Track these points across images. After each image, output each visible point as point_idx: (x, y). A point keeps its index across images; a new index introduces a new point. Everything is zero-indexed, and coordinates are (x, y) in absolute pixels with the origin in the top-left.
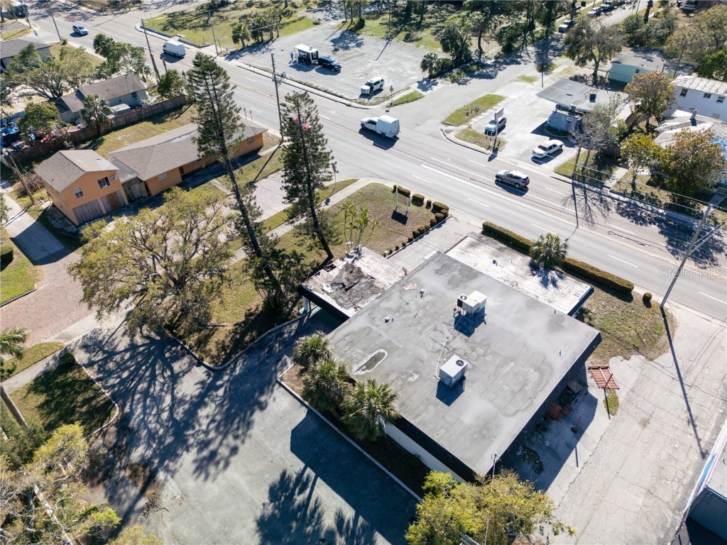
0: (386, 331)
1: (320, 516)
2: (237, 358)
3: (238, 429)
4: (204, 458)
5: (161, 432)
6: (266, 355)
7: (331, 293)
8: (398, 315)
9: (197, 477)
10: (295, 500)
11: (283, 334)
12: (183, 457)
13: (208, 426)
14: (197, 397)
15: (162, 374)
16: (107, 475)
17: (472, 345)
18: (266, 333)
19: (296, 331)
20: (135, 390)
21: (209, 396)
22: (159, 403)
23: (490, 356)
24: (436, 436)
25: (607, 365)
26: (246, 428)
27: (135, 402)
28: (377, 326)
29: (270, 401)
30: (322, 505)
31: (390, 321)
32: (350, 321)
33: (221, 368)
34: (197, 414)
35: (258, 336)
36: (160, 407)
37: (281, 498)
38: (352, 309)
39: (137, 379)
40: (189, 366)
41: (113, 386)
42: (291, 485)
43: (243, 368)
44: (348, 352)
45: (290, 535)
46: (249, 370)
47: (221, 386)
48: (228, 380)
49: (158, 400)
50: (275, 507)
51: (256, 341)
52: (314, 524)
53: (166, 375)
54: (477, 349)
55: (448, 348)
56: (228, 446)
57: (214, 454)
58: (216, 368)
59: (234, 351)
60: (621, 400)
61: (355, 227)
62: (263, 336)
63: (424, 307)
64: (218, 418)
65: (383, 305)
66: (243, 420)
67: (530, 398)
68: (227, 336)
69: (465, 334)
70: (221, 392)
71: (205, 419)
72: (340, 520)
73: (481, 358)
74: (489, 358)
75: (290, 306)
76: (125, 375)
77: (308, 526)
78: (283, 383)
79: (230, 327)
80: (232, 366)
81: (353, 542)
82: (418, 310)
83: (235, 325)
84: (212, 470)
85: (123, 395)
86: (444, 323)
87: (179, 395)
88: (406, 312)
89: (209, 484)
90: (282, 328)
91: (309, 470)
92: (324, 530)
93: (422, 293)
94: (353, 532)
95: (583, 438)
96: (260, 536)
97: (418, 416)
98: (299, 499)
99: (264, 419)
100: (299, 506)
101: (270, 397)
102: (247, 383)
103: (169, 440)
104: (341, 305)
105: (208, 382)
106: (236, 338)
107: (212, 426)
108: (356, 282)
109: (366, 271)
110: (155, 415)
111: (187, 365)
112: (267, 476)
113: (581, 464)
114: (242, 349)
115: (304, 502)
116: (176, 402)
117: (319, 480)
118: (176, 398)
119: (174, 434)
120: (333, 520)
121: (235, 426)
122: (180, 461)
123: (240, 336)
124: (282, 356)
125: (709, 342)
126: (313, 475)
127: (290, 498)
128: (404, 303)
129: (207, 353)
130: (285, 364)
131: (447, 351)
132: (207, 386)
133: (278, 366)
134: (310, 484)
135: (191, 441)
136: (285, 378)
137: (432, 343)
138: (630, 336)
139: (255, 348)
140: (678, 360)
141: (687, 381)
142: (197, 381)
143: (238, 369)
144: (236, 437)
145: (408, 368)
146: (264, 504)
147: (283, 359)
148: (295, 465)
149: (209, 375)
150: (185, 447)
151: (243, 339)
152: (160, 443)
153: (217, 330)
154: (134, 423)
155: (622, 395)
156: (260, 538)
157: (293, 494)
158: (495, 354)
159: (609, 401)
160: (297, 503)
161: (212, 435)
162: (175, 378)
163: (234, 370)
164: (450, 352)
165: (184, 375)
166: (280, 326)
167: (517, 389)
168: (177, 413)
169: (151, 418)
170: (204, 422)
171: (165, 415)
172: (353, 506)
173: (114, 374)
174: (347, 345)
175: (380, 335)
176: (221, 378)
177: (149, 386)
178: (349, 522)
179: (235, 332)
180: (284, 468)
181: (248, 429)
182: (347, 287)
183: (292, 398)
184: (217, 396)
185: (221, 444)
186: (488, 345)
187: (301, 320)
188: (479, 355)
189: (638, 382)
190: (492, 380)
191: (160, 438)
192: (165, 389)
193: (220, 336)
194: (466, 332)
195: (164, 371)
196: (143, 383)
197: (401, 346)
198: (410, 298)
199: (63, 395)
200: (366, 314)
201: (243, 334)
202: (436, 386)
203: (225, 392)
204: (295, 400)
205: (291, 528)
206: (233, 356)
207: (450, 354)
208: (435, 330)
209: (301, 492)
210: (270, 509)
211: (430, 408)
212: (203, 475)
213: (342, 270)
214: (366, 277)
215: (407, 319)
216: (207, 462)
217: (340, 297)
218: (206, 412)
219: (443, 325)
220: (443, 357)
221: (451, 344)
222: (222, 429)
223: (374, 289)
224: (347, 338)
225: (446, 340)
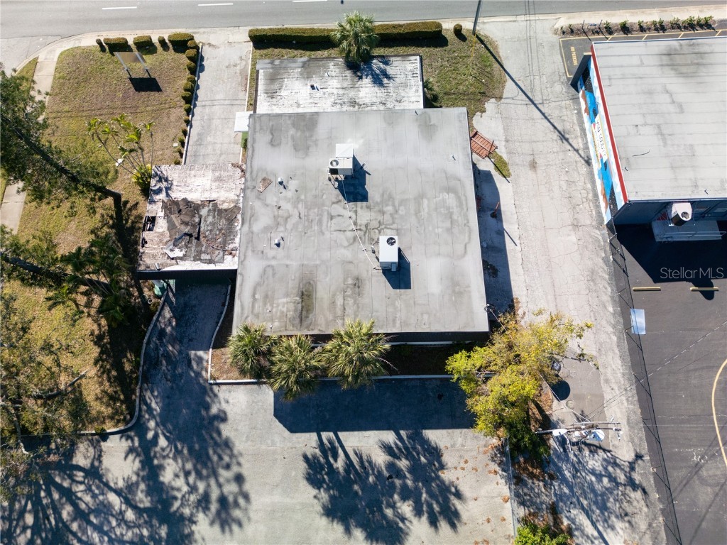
0: (288, 257)
1: (370, 462)
2: (140, 396)
3: (221, 458)
4: (218, 513)
5: (145, 532)
6: (169, 367)
7: (185, 256)
8: (281, 229)
9: (231, 531)
10: (338, 468)
11: (163, 331)
12: (196, 532)
13: (188, 484)
14: (143, 468)
15: (73, 481)
17: (377, 208)
18: (144, 345)
19: (174, 317)
20: (64, 523)
21: (155, 456)
22: (108, 510)
23: (402, 208)
24: (425, 327)
25: (475, 131)
26: (228, 452)
27: (79, 535)
28: (274, 258)
29: (224, 406)
30: (363, 452)
31: (282, 242)
32: (241, 274)
33: (134, 421)
34: (163, 483)
35: (138, 355)
36: (114, 513)
37: (324, 479)
38: (228, 258)
39: (50, 511)
40: (95, 448)
42: (322, 460)
43: (159, 400)
44: (274, 310)
45: (361, 499)
46: (168, 397)
47: (156, 436)
48: (157, 424)
49: (105, 509)
50: (327, 490)
51: (142, 363)
52: (370, 471)
53: (80, 479)
54: (385, 209)
55: (360, 230)
56: (228, 481)
57: (223, 500)
58: (129, 425)
59: (128, 392)
60: (505, 157)
61: (131, 151)
62: (143, 351)
63: (298, 200)
64: (189, 466)
65: (257, 227)
66: (216, 444)
67: (465, 225)
68: (101, 384)
69: (362, 201)
70: (163, 442)
71: (177, 479)
72: (388, 449)
73: (396, 216)
74: (402, 211)
75: (136, 294)
76: (29, 519)
77: (368, 478)
78: (218, 381)
79: (91, 371)
80: (144, 408)
81: (414, 455)
82: (296, 207)
83: (96, 363)
84: (237, 513)
85: (54, 540)
86: (334, 203)
87: (121, 484)
88: (287, 219)
89: (249, 529)
90: (155, 326)
91: (325, 435)
92: (384, 469)
93: (281, 183)
94: (406, 448)
95: (504, 217)
96: (338, 523)
97: (394, 321)
98: (340, 464)
99: (237, 430)
100: (345, 470)
101: (220, 403)
102: (181, 411)
103: (163, 532)
104: (210, 262)
105: (137, 444)
106: (115, 377)
107: (191, 479)
108: (197, 220)
109: (195, 197)
110: (119, 525)
111: (91, 450)
112: (293, 474)
113: (517, 242)
114: (137, 384)
115: (346, 463)
116: (126, 494)
117: (342, 435)
118: (121, 489)
119: (162, 522)
120: (383, 454)
121: (215, 458)
122: (197, 536)
123: (117, 371)
124: (188, 355)
125: (529, 46)
126: (331, 435)
127: (332, 471)
128: (275, 209)
129: (100, 419)
130: (200, 360)
131: (362, 233)
132: (139, 449)
133: (195, 366)
134: (337, 444)
135: (187, 511)
136: (216, 374)
137: (341, 235)
138: (471, 85)
139: (148, 370)
140: (517, 82)
141: (537, 100)
142: (123, 455)
143: (154, 405)
144: (228, 467)
145: (345, 280)
146: (315, 497)
147: (192, 356)
148: (308, 442)
149: (128, 438)
150: (187, 523)
151: (125, 372)
153: (79, 386)
155: (502, 151)
156: (340, 523)
157: (330, 466)
158: (402, 202)
159: (497, 165)
160: (341, 470)
162: (94, 473)
163: (150, 410)
164: (365, 233)
165: (100, 462)
166: (152, 326)
167: (448, 224)
168: (141, 501)
169: (118, 531)
170: (180, 482)
171: (130, 515)
172: (388, 429)
173: (15, 531)
174: (265, 304)
175: (287, 266)
176: (147, 429)
177: (75, 506)
178: (396, 444)
179: (104, 371)
180: (301, 453)
181: (231, 450)
182: (195, 234)
183: (242, 387)
184: (163, 449)
185: (220, 486)
186: (391, 197)
187: (167, 300)
188: (391, 215)
189: (506, 129)
190: (422, 232)
191: (151, 537)
192: (97, 492)
193: (92, 390)
194: (360, 197)
195: (71, 477)
196: (64, 508)
197: (318, 262)
198: (275, 199)
200: (249, 253)
201: (118, 366)
202: (384, 278)
203: (167, 438)
204: (248, 386)
205: (356, 493)
206: (134, 397)
207: (367, 234)
208: (332, 218)
209: (335, 457)
210: (324, 496)
211: (398, 304)
212: (235, 528)
213: (166, 216)
214: (203, 204)
215: (295, 227)
216: (225, 515)
217: (200, 253)
218: (170, 473)
219: (334, 206)
220: (364, 243)
221: (359, 222)
222: (204, 472)
223: (228, 216)
224: (257, 296)
225: (352, 221)
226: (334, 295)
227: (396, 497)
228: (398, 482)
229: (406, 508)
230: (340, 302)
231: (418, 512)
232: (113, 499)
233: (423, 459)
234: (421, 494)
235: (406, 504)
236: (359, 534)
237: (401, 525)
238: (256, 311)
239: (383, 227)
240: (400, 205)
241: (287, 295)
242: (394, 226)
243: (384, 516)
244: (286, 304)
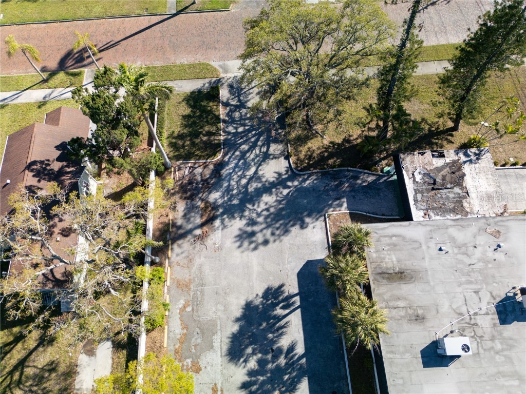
0: (432, 258)
1: (281, 334)
2: (313, 173)
3: (278, 229)
4: (246, 232)
5: (235, 192)
6: (333, 187)
7: (417, 182)
8: (456, 251)
9: (237, 241)
10: (276, 310)
11: (358, 178)
12: (235, 221)
13: (262, 211)
14: (270, 183)
15: (261, 147)
16: (191, 198)
17: (496, 334)
18: (346, 169)
19: (369, 184)
20: (239, 147)
21: (277, 189)
22: (246, 169)
23: (503, 359)
24: (391, 380)
26: (282, 233)
27: (233, 157)
28: (428, 247)
29: (311, 226)
30: (288, 328)
31: (444, 252)
32: (410, 224)
33: (297, 172)
34: (262, 196)
35: (339, 166)
36: (245, 172)
37: (269, 300)
38: (422, 213)
39: (245, 139)
40: (280, 154)
41: (229, 133)
42: (281, 298)
43: (311, 184)
44: (385, 252)
45: (257, 328)
46: (314, 190)
47: (289, 187)
48: (296, 186)
49: (247, 167)
50: (262, 303)
51: (335, 169)
52: (275, 335)
53: (262, 150)
54: (497, 341)
55: (471, 319)
56: (264, 235)
57: (253, 234)
58: (294, 170)
59: (314, 166)
61: (497, 130)
62: (342, 169)
63: (487, 262)
64: (272, 210)
65: (453, 231)
66: (286, 225)
68: (319, 148)
69: (500, 319)
70: (285, 192)
71: (264, 204)
72: (291, 348)
73: (492, 353)
74: (499, 359)
75: (382, 156)
76: (240, 129)
77: (271, 333)
78: (327, 220)
79: (326, 142)
80: (306, 177)
81: (289, 369)
82: (479, 260)
83: (331, 143)
84: (246, 244)
85: (230, 145)
86: (491, 293)
87: (260, 173)
88: (466, 254)
89: (237, 253)
90: (361, 173)
91: (297, 299)
92: (278, 345)
93: (499, 246)
96: (242, 312)
97: (392, 352)
98: (279, 311)
99: (296, 236)
100: (275, 315)
101: (312, 223)
102: (305, 199)
103: (235, 202)
104: (416, 201)
105: (284, 177)
106: (324, 155)
107: (265, 213)
108: (449, 186)
109: (468, 182)
110: (238, 176)
111: (279, 152)
112: (271, 278)
114: (320, 169)
115: (280, 316)
116: (256, 177)
117: (299, 311)
118: (257, 174)
119: (241, 200)
120: (288, 344)
121: (277, 225)
122: (233, 221)
123: (328, 156)
124: (343, 197)
126: (298, 304)
127: (274, 305)
128: (473, 244)
129: (297, 152)
130: (340, 205)
131: (468, 320)
132: (281, 179)
133: (335, 203)
134: (292, 308)
135: (247, 213)
136: (332, 218)
137: (461, 302)
139: (330, 174)
142: (277, 171)
143: (308, 182)
144: (273, 234)
145: (421, 307)
146: (257, 295)
147: (342, 200)
148: (292, 287)
149: (287, 171)
150: (241, 214)
151: (328, 161)
152: (230, 200)
153: (316, 137)
154: (225, 172)
156: (241, 314)
157: (277, 304)
158: (509, 359)
160: (275, 313)
161: (261, 219)
162: (266, 157)
163: (305, 180)
164: (469, 324)
165: (272, 159)
166: (361, 170)
168: (251, 186)
169: (235, 177)
170: (263, 206)
171: (244, 181)
172: (306, 348)
173: (234, 124)
174: (389, 245)
175: (423, 258)
176: (293, 181)
177: (248, 151)
178: (295, 355)
179: (327, 149)
180: (285, 282)
181: (283, 235)
182: (436, 187)
183: (325, 236)
184: (281, 193)
185: (261, 231)
186: (511, 347)
187: (380, 177)
188: (492, 348)
190: (482, 379)
191: (232, 196)
192: (256, 160)
193: (315, 145)
194: (503, 317)
195: (263, 145)
196: (246, 145)
197: (432, 283)
198: (482, 243)
199: (200, 117)
200: (429, 228)
201: (331, 156)
202: (429, 342)
203: (288, 194)
204: (326, 240)
205: (261, 325)
206: (312, 169)
207: (468, 325)
208: (476, 292)
209: (284, 308)
210: (258, 301)
211: (408, 355)
212: (238, 244)
213: (447, 164)
214: (462, 188)
215: (460, 262)
216: (246, 236)
217: (422, 192)
218: (268, 199)
219: (489, 294)
220: (458, 322)
221: (478, 317)
222: (269, 220)
223: (458, 207)
224: (394, 238)
225: (477, 310)
226: (405, 299)
227: (260, 355)
228: (269, 357)
229: (252, 364)
230: (401, 304)
231: (251, 373)
232: (253, 170)
233: (286, 377)
234: (262, 376)
235: (256, 363)
236: (235, 328)
237: (242, 360)
238: (382, 239)
239: (478, 340)
240: (505, 356)
241: (399, 261)
242: (481, 351)
243: (247, 347)
244: (391, 261)
